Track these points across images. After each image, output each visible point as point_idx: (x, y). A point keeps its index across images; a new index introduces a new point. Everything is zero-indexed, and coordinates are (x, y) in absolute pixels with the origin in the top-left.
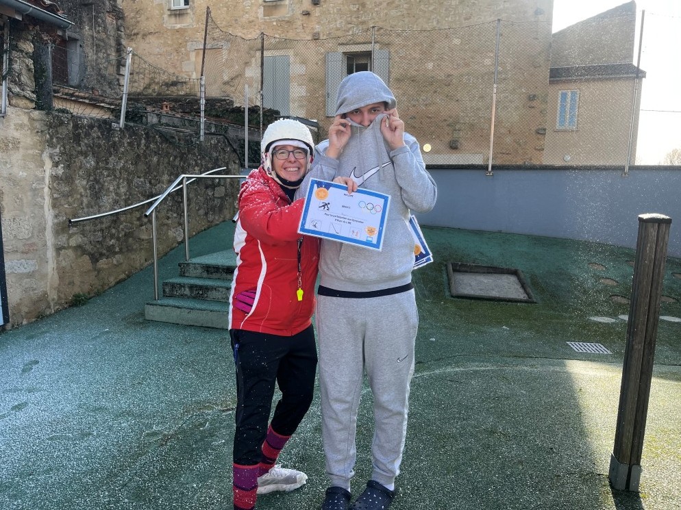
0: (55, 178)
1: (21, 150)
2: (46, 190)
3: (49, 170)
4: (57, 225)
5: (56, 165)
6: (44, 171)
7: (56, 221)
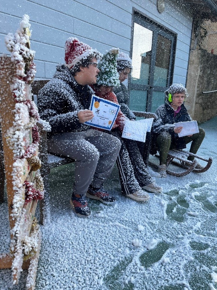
0: (200, 76)
1: (194, 65)
2: (197, 81)
3: (199, 73)
4: (197, 94)
5: (201, 71)
6: (198, 73)
7: (197, 93)
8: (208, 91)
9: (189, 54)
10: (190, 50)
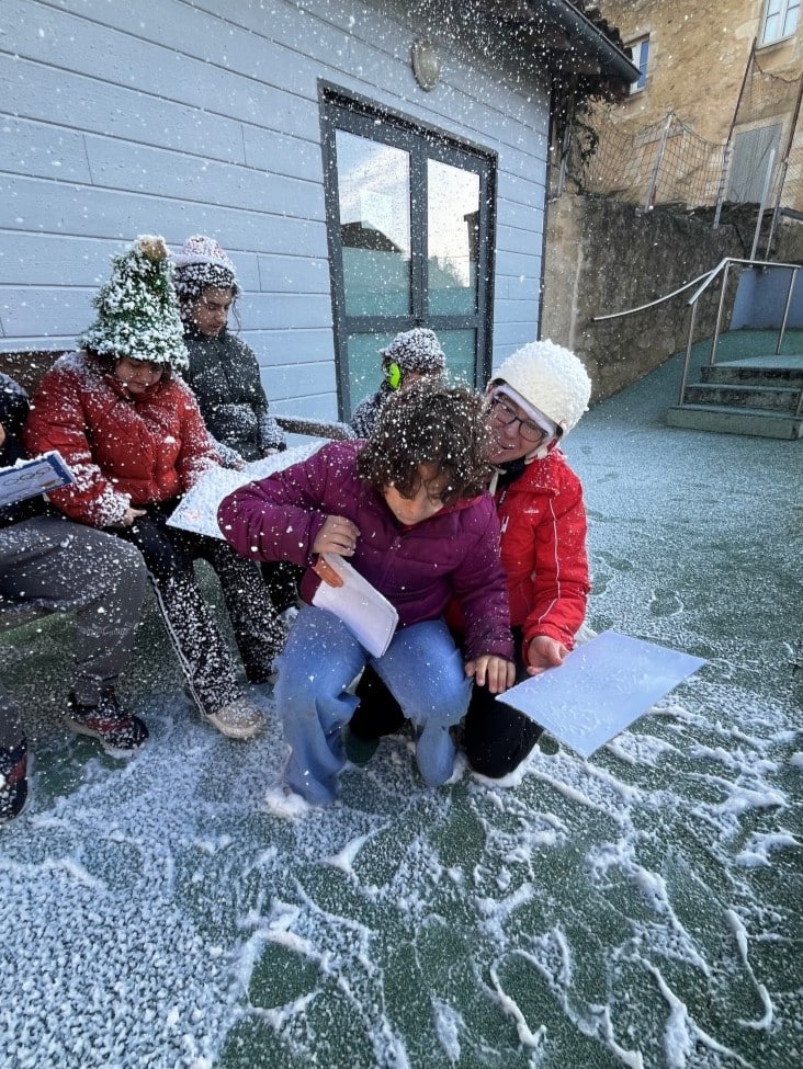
0: (584, 272)
1: (563, 240)
2: (576, 286)
3: (580, 264)
4: (578, 324)
5: (586, 259)
6: (577, 265)
7: (578, 321)
8: (611, 313)
9: (546, 211)
10: (547, 198)
